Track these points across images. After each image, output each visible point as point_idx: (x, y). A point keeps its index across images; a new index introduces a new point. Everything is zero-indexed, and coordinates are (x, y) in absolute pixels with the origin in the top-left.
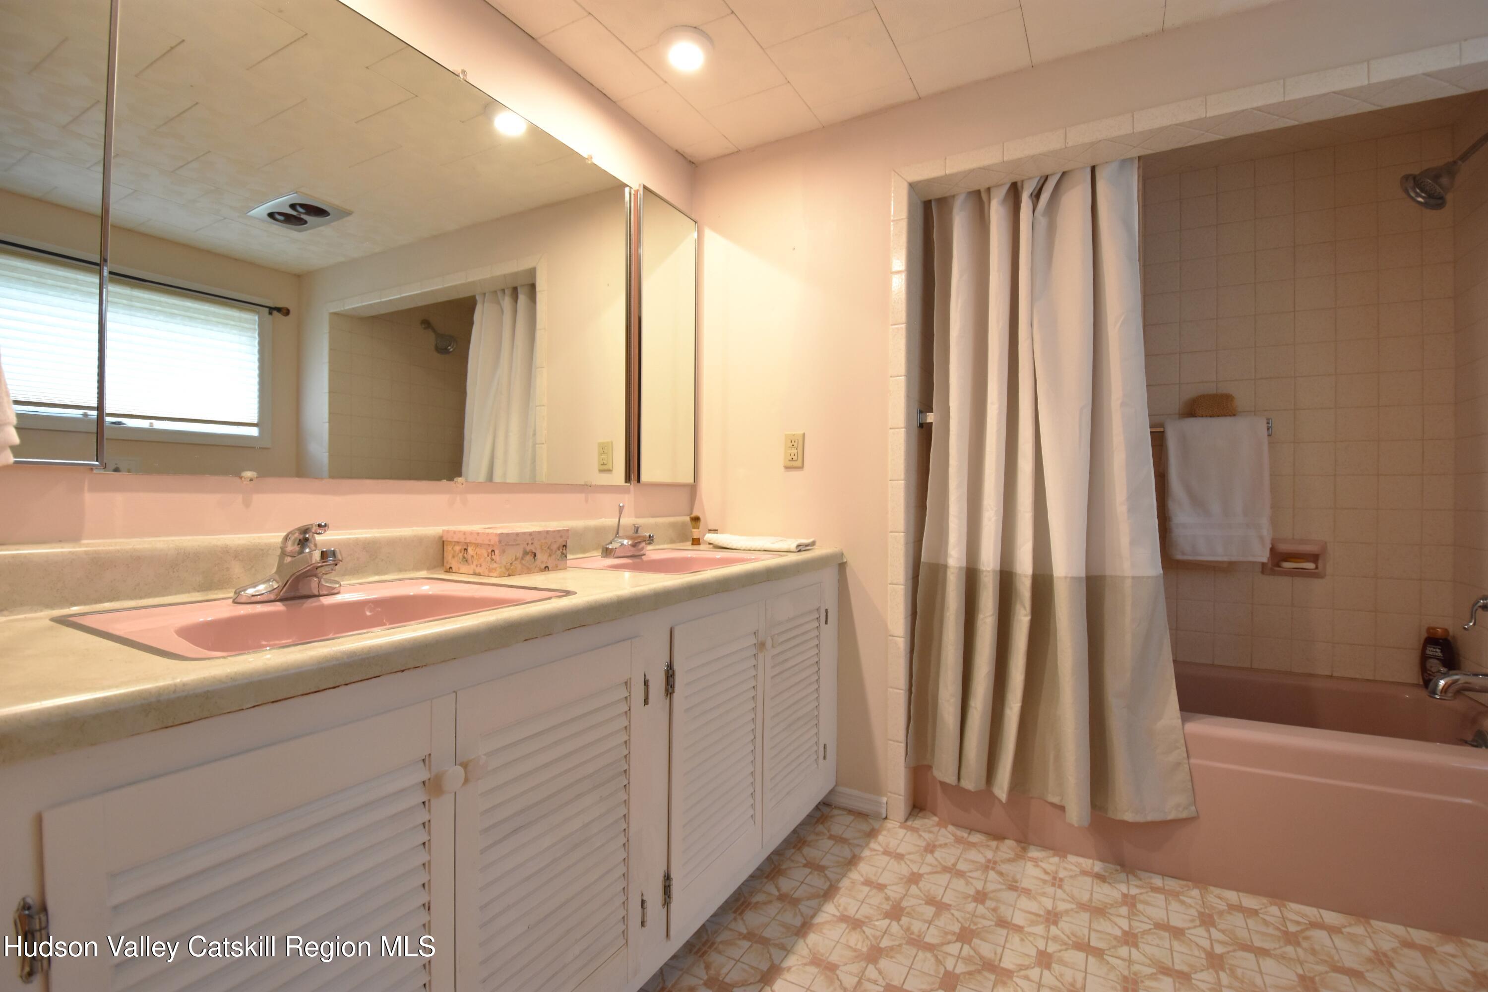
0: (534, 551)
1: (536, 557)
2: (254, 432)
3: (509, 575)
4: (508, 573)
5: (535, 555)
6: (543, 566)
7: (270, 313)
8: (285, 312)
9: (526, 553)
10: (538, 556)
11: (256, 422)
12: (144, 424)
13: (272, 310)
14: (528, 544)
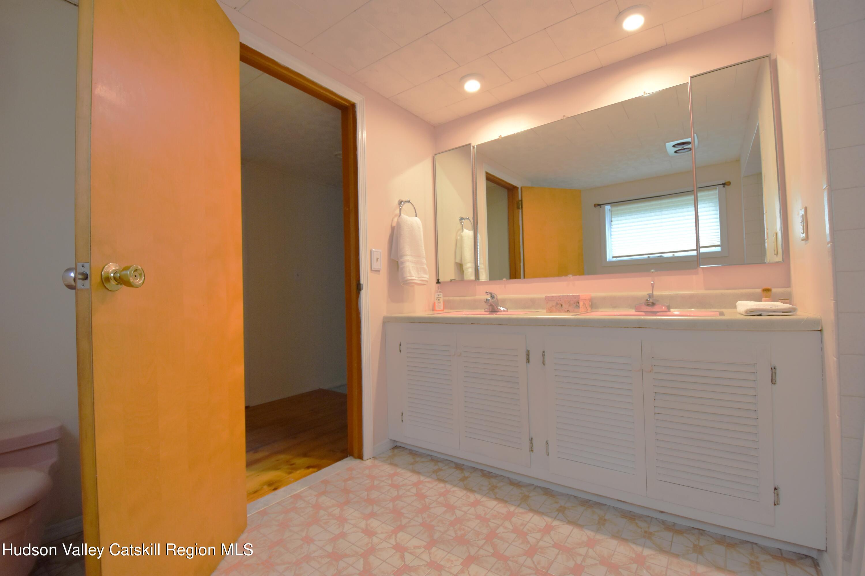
0: (561, 303)
1: (562, 306)
2: (718, 249)
3: (550, 312)
4: (550, 311)
5: (562, 305)
6: (566, 310)
7: (724, 187)
8: (729, 183)
9: (557, 304)
10: (564, 305)
11: (720, 244)
12: (670, 255)
13: (724, 184)
14: (558, 300)
